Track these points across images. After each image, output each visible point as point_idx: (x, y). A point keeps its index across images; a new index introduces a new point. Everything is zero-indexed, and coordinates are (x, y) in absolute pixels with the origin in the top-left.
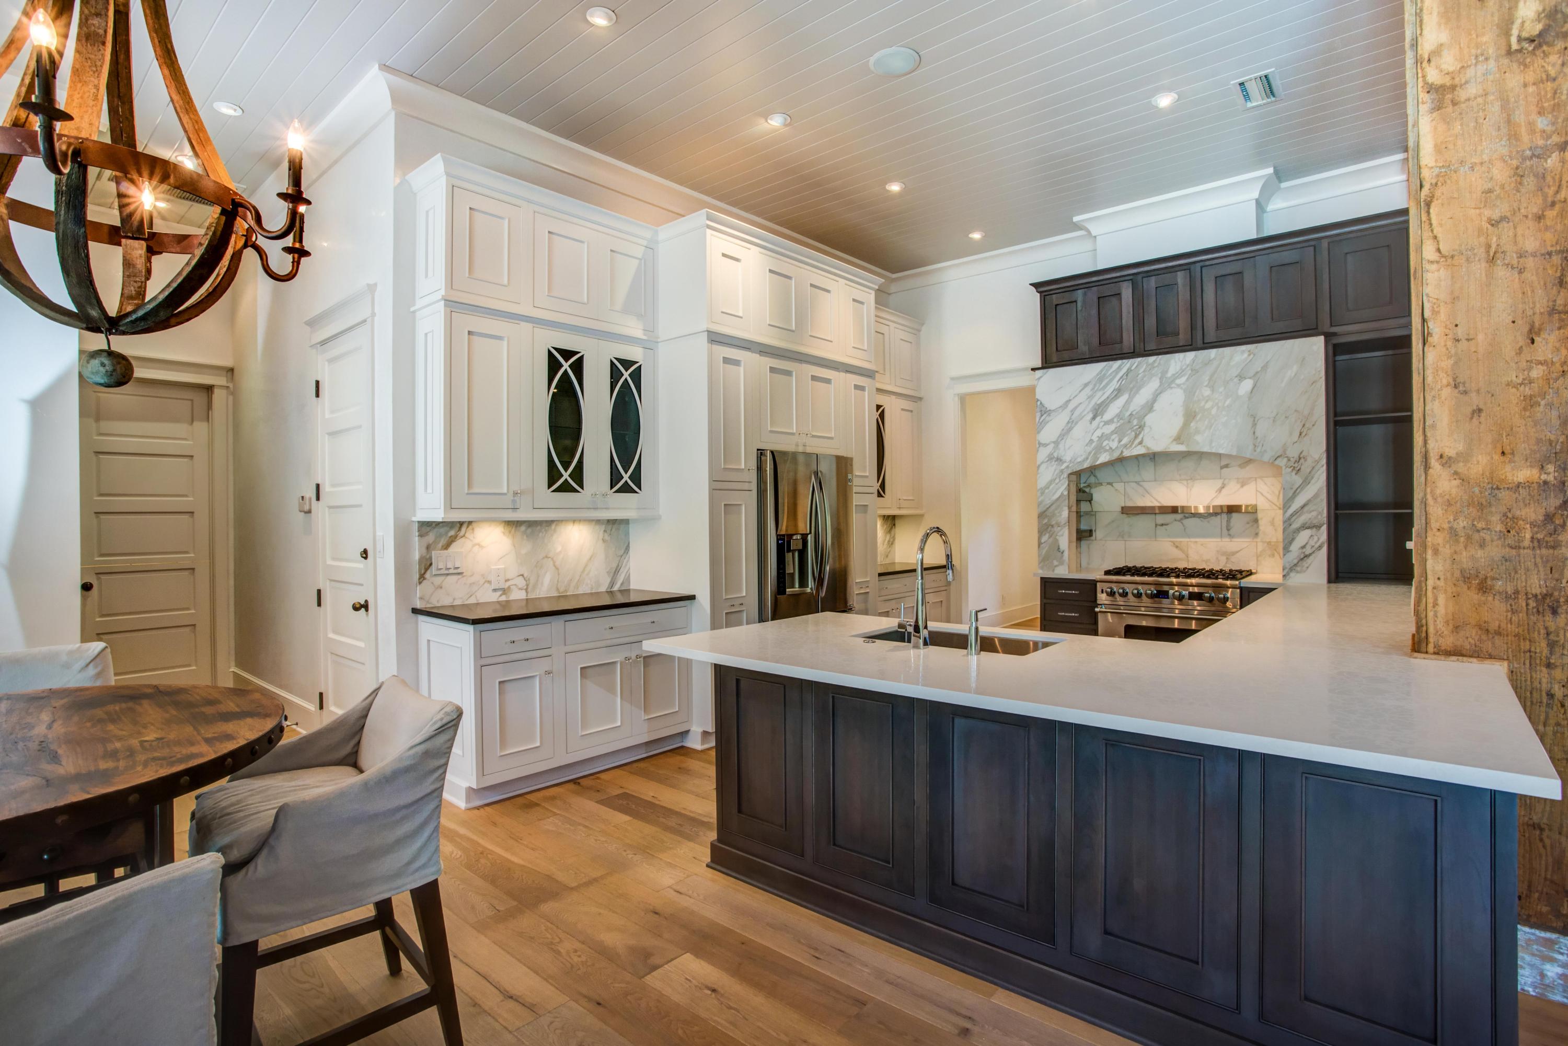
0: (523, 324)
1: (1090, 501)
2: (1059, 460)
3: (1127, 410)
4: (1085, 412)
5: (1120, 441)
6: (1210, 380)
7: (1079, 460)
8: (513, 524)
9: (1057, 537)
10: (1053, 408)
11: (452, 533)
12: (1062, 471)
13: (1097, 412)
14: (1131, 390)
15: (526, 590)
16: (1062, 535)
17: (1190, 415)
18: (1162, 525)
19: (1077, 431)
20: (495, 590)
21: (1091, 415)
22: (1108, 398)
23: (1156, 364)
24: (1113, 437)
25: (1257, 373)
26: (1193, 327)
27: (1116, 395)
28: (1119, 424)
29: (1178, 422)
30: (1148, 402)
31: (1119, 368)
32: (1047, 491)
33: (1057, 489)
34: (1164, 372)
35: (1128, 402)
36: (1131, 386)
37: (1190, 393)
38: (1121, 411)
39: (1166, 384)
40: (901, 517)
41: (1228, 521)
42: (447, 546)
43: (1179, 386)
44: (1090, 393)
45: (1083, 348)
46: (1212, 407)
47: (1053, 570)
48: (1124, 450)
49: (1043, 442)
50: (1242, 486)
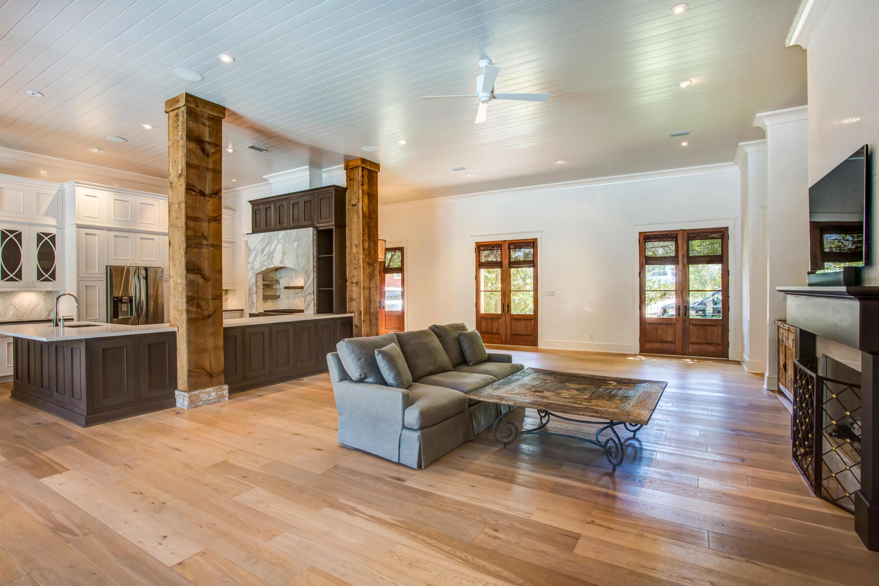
1: (279, 284)
2: (253, 269)
3: (269, 251)
4: (260, 251)
5: (268, 262)
6: (288, 241)
7: (258, 269)
10: (252, 249)
12: (254, 273)
13: (263, 251)
14: (270, 244)
17: (283, 254)
19: (258, 258)
21: (261, 253)
22: (265, 246)
23: (276, 235)
24: (266, 261)
25: (298, 239)
27: (267, 245)
28: (268, 256)
29: (281, 255)
30: (274, 248)
31: (268, 235)
32: (250, 281)
33: (252, 280)
34: (277, 238)
35: (270, 248)
36: (270, 242)
37: (284, 245)
39: (278, 242)
40: (230, 290)
43: (281, 243)
44: (261, 244)
45: (262, 227)
46: (289, 251)
47: (252, 311)
48: (269, 266)
49: (250, 262)
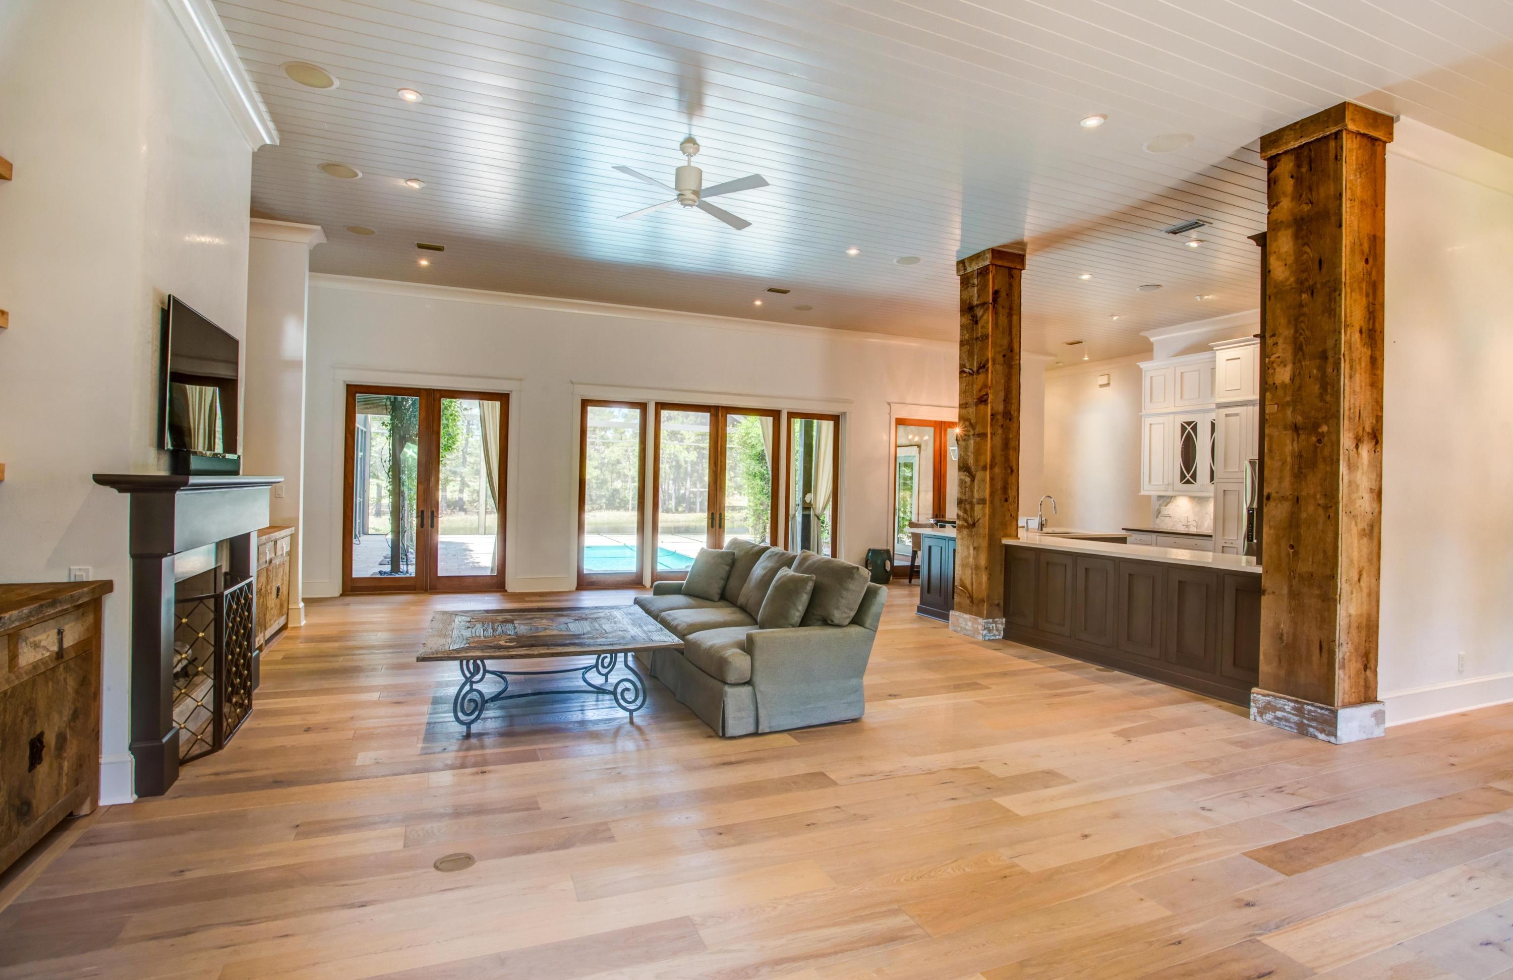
0: (1170, 415)
8: (1193, 498)
11: (1168, 500)
15: (1197, 527)
20: (1183, 525)
42: (1166, 506)
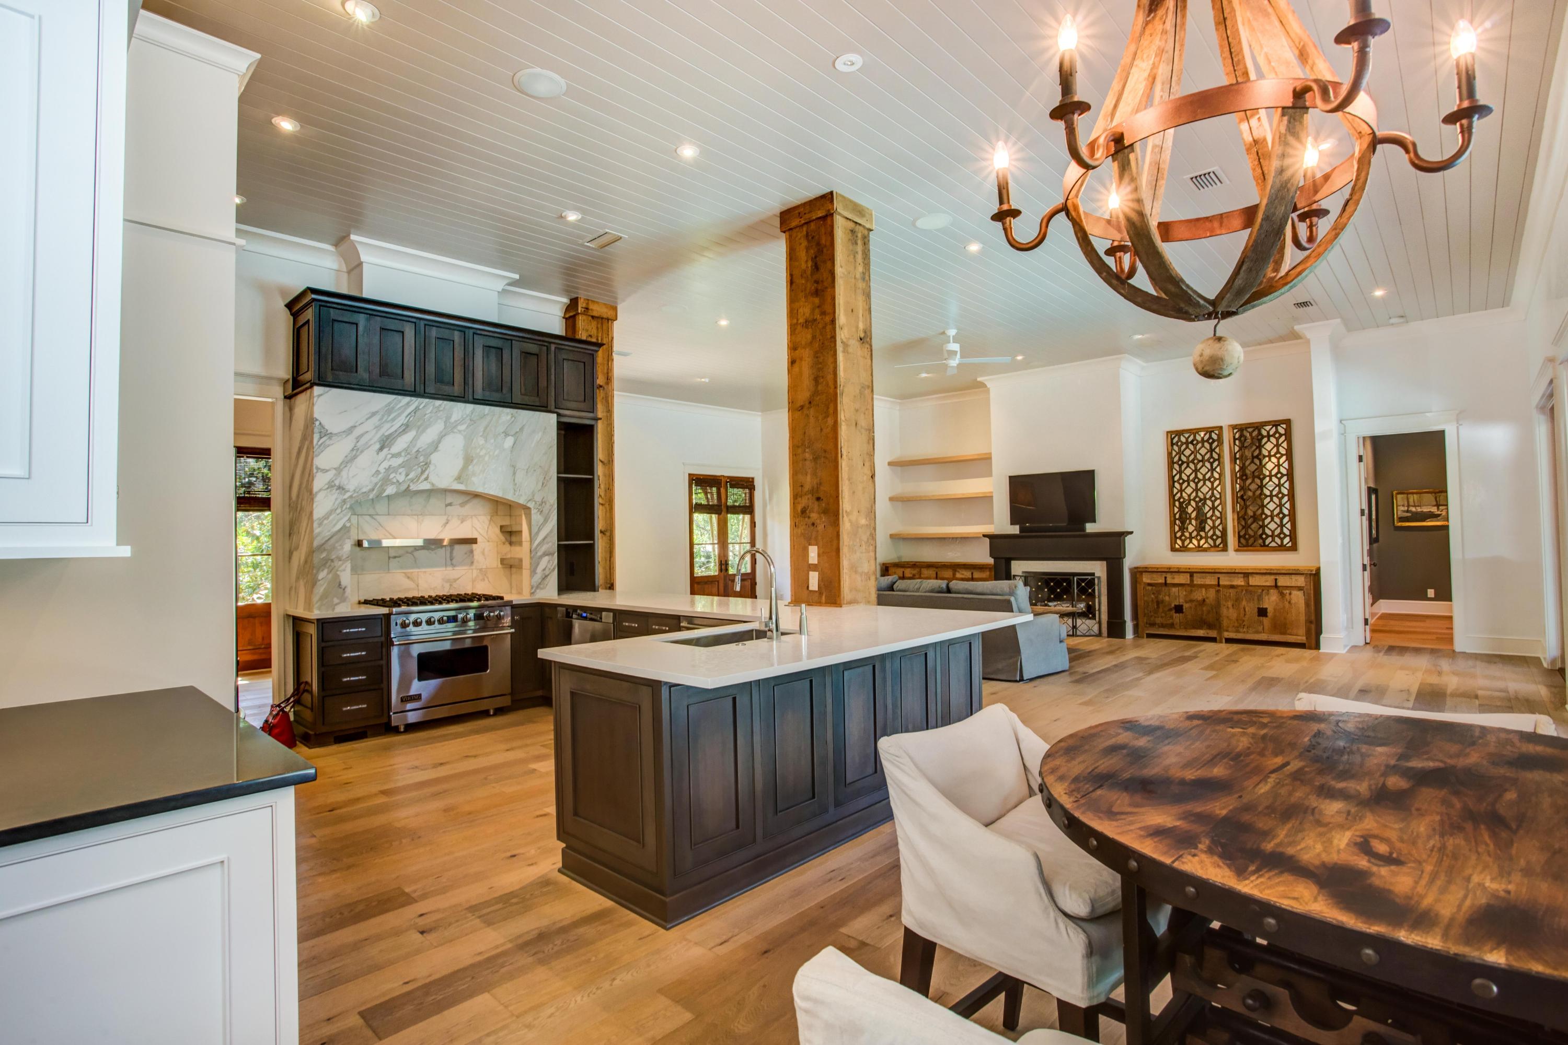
2: (340, 488)
3: (414, 447)
4: (372, 442)
5: (407, 475)
6: (484, 431)
7: (364, 490)
9: (338, 573)
10: (335, 431)
12: (344, 501)
13: (385, 443)
14: (419, 428)
16: (344, 570)
17: (468, 460)
18: (395, 557)
19: (363, 460)
21: (378, 446)
22: (396, 431)
23: (441, 409)
24: (401, 470)
25: (517, 432)
26: (465, 382)
27: (404, 430)
28: (406, 459)
29: (460, 463)
30: (433, 442)
31: (408, 404)
32: (326, 522)
33: (338, 521)
34: (448, 418)
35: (415, 439)
36: (419, 423)
37: (468, 440)
38: (408, 447)
39: (450, 428)
41: (451, 553)
43: (460, 431)
44: (378, 423)
45: (363, 374)
46: (486, 454)
47: (334, 609)
48: (411, 484)
49: (322, 467)
50: (462, 522)
